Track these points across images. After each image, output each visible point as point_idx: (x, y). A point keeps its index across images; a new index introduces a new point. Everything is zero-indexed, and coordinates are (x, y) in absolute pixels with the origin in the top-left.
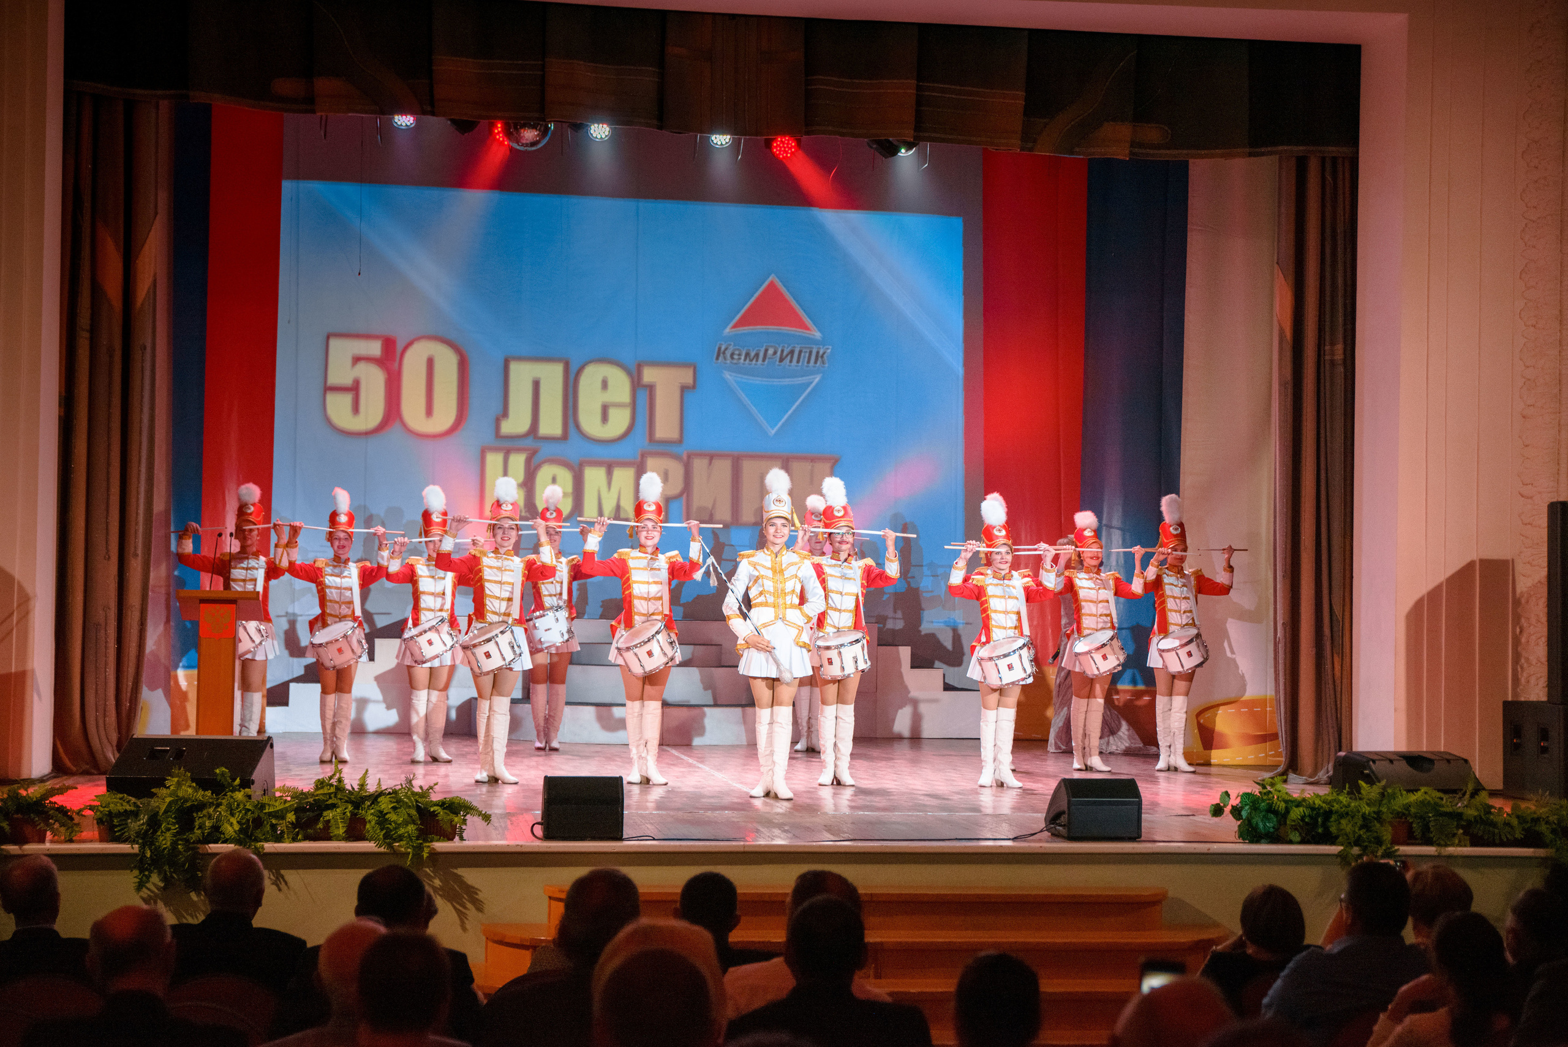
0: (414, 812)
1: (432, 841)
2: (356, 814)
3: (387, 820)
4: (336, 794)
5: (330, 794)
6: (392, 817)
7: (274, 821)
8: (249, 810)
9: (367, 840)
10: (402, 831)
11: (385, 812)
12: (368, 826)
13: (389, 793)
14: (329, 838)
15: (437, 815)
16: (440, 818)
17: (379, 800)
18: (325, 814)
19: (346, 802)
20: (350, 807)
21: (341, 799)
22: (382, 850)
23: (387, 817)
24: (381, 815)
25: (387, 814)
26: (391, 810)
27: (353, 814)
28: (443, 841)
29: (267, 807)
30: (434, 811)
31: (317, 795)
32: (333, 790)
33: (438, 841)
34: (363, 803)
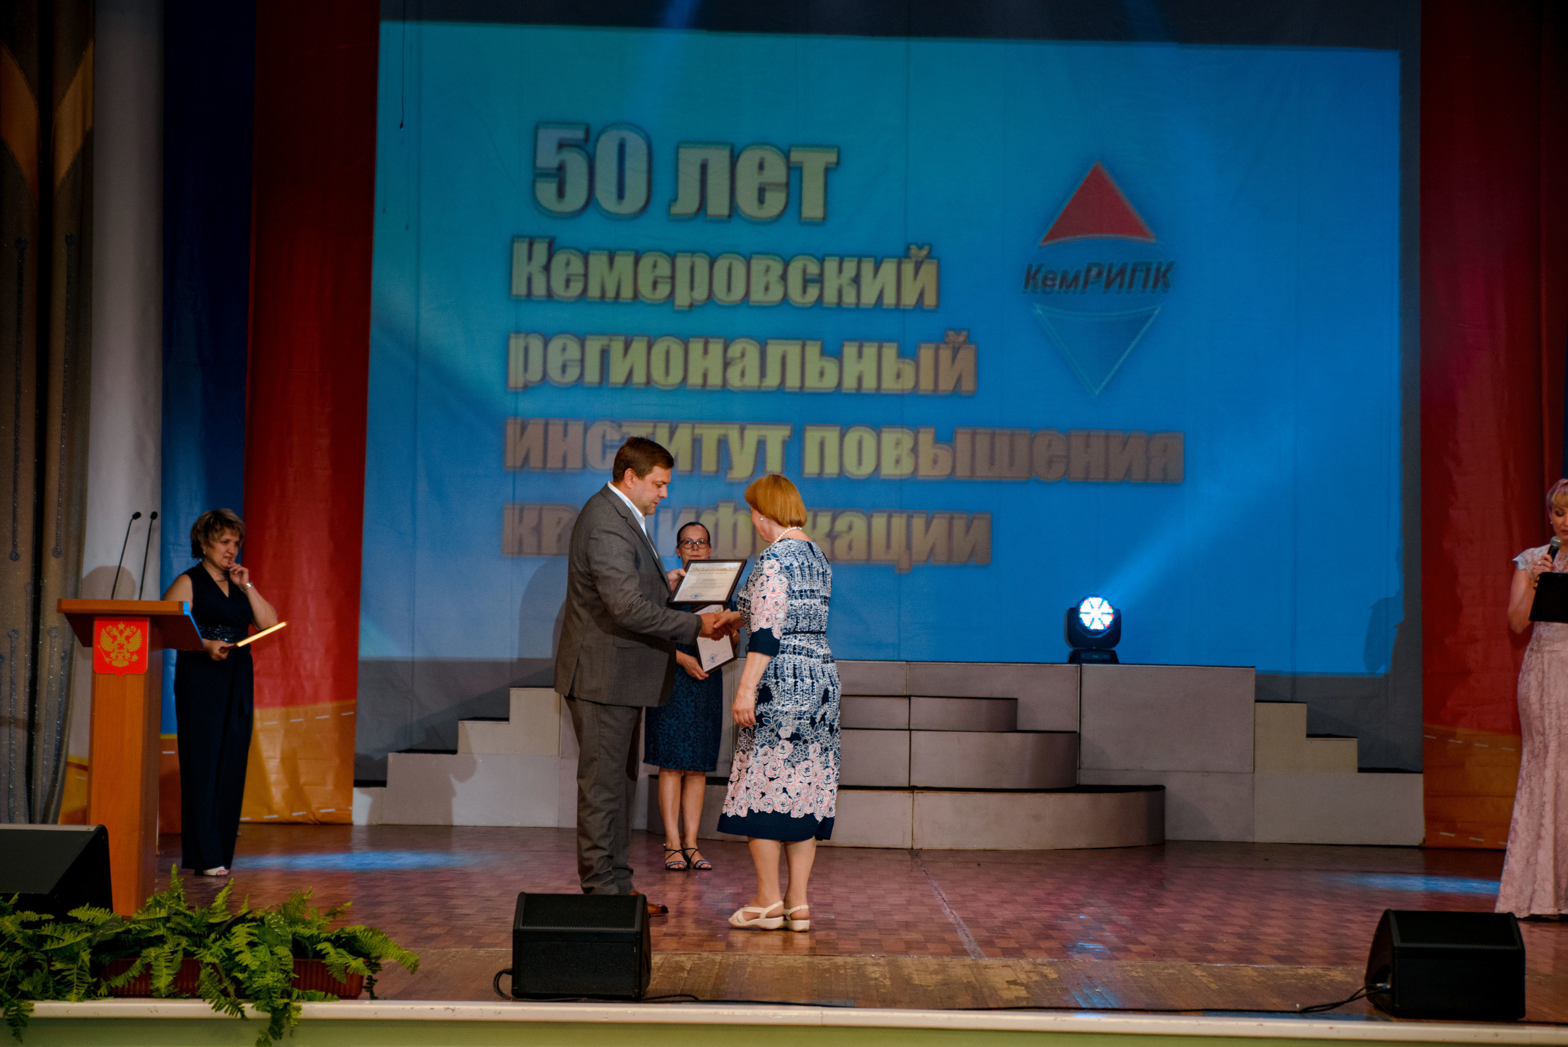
0: (284, 951)
1: (310, 999)
2: (193, 954)
3: (238, 965)
4: (167, 919)
5: (159, 919)
6: (246, 958)
7: (58, 966)
8: (18, 947)
9: (199, 997)
10: (259, 982)
11: (236, 950)
12: (204, 974)
13: (253, 920)
14: (148, 994)
15: (324, 957)
16: (327, 961)
17: (234, 930)
18: (145, 952)
19: (181, 933)
20: (184, 942)
21: (170, 929)
22: (221, 1014)
23: (237, 959)
24: (231, 955)
25: (241, 952)
26: (244, 948)
27: (187, 954)
28: (332, 999)
29: (49, 942)
30: (321, 950)
31: (139, 922)
32: (163, 913)
33: (324, 999)
34: (208, 937)
